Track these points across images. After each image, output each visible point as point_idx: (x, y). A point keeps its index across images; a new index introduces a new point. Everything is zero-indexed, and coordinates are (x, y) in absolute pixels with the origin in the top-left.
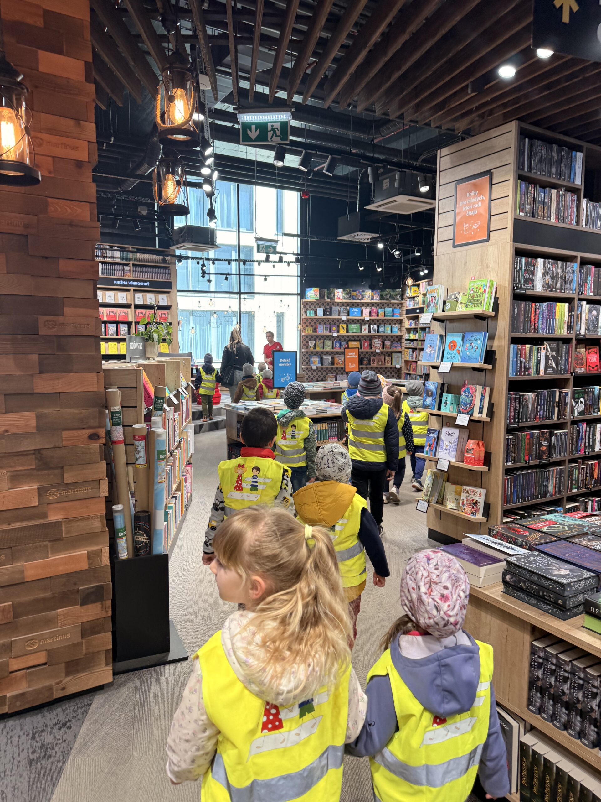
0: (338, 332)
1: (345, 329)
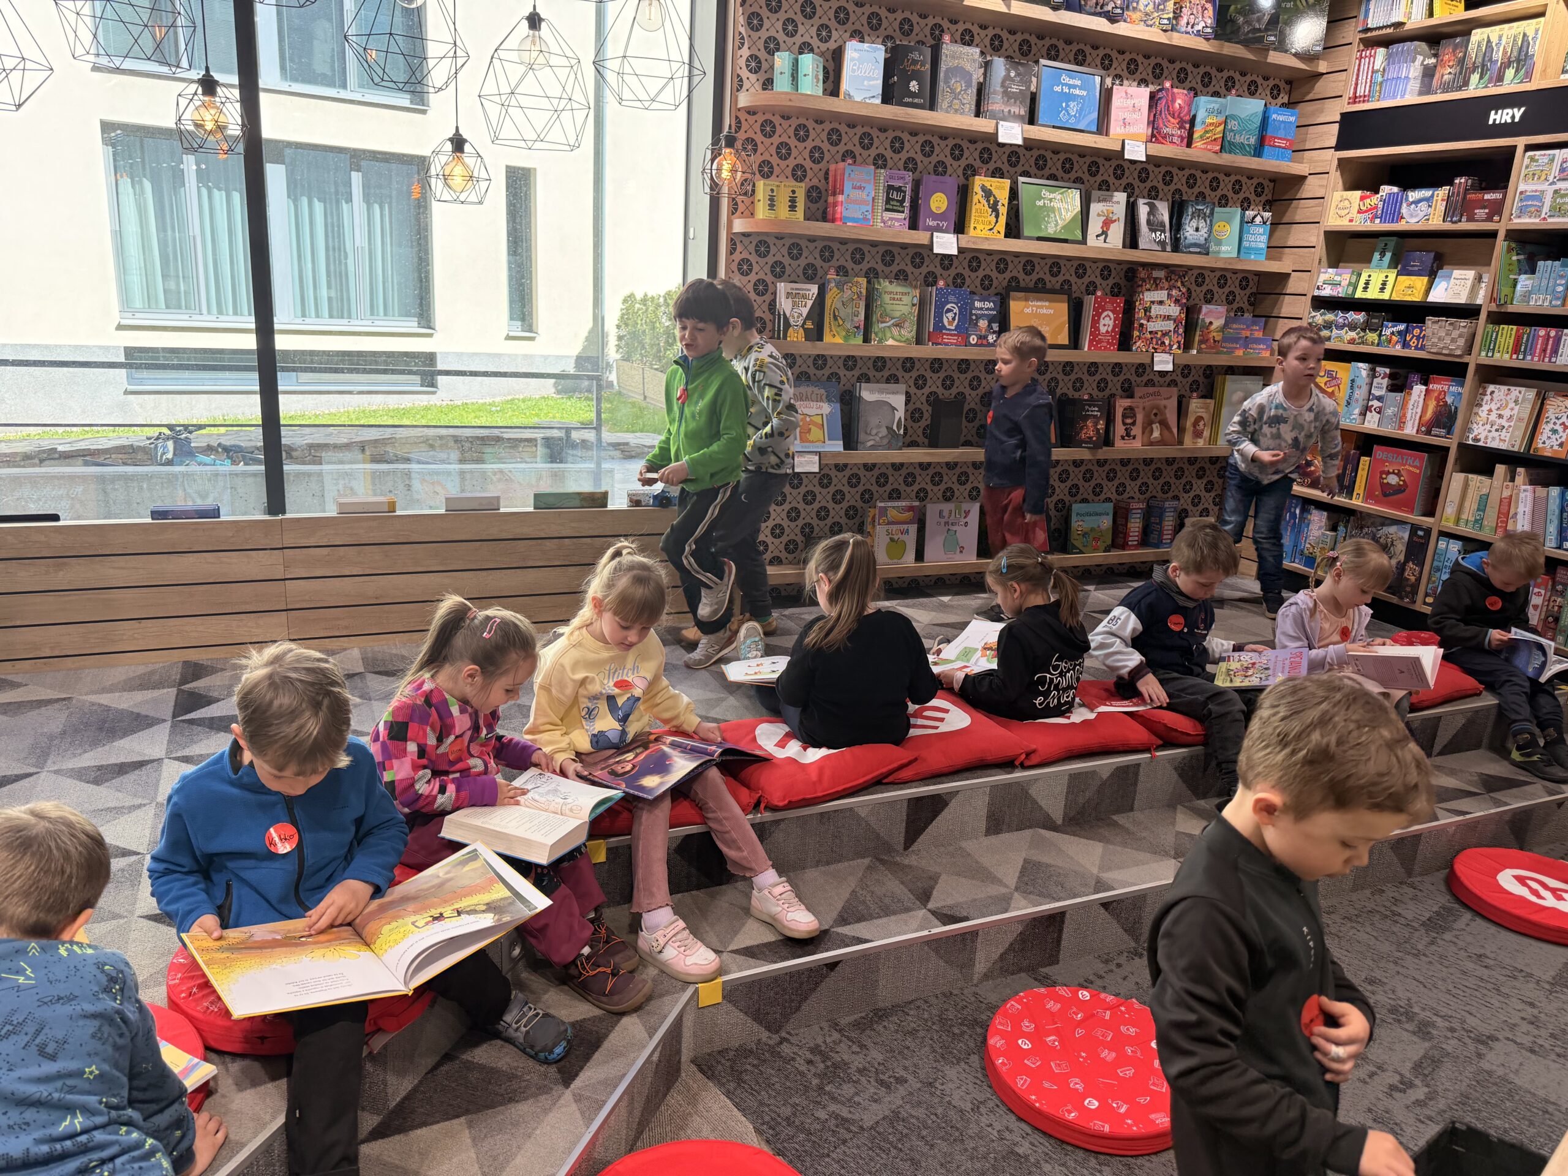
0: (960, 228)
1: (1003, 211)
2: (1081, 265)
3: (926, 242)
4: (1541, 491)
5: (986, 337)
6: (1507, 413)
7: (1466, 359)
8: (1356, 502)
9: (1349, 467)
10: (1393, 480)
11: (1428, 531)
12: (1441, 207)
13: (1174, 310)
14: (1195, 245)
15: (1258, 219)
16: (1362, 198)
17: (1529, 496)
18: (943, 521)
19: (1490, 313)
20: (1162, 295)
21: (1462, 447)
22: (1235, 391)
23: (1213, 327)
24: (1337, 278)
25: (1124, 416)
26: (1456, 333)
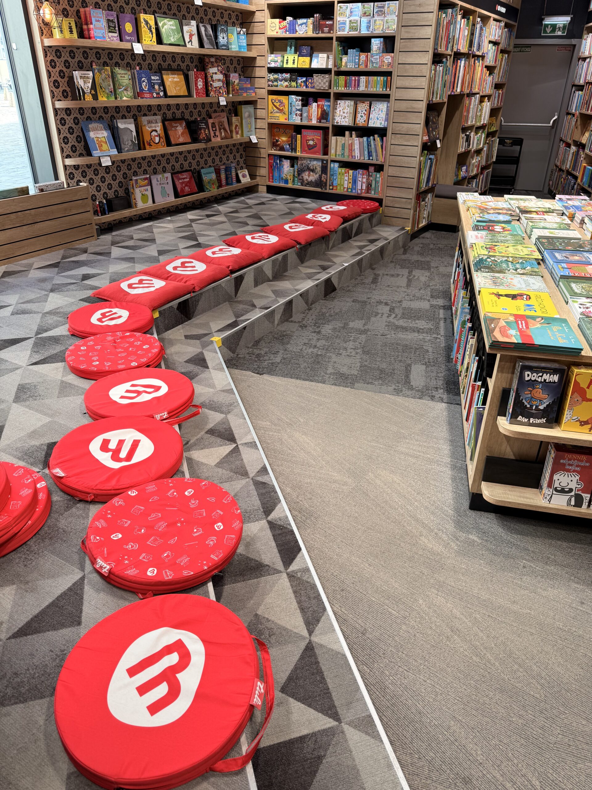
1: (154, 31)
2: (183, 56)
3: (130, 48)
4: (361, 139)
5: (159, 94)
6: (345, 111)
7: (330, 91)
8: (298, 154)
9: (294, 140)
10: (311, 143)
11: (327, 161)
12: (311, 27)
13: (221, 77)
14: (224, 45)
15: (242, 32)
16: (280, 22)
17: (358, 141)
18: (159, 183)
19: (335, 71)
20: (214, 70)
21: (333, 126)
22: (245, 113)
23: (235, 83)
24: (276, 59)
25: (212, 127)
26: (325, 80)
